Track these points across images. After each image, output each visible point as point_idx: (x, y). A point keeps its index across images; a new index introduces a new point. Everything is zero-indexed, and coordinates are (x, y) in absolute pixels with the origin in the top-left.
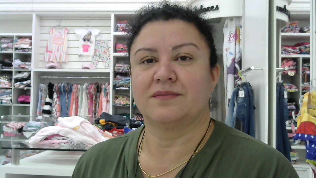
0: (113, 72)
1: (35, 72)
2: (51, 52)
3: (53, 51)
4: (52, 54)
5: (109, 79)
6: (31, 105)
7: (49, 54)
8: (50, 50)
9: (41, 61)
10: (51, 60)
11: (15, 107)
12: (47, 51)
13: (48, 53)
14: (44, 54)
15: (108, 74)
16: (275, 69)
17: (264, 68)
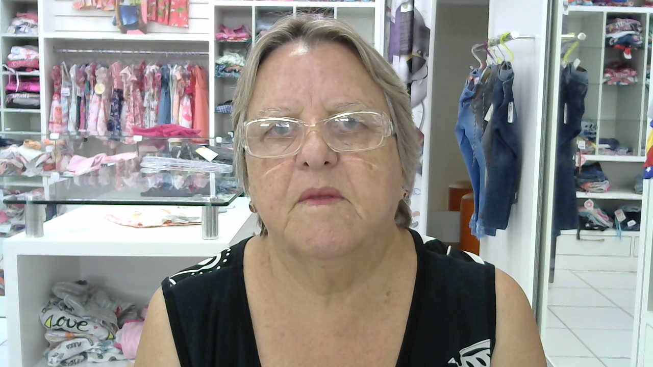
0: (215, 42)
6: (43, 111)
11: (7, 114)
16: (559, 36)
17: (537, 36)
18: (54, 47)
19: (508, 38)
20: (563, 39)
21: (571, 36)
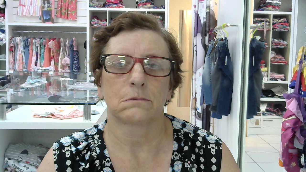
0: (89, 27)
1: (10, 27)
2: (24, 6)
3: (26, 4)
4: (25, 7)
5: (86, 34)
6: (7, 60)
7: (22, 8)
8: (24, 4)
9: (14, 15)
10: (24, 14)
12: (20, 5)
13: (22, 6)
14: (18, 8)
15: (84, 29)
20: (251, 26)
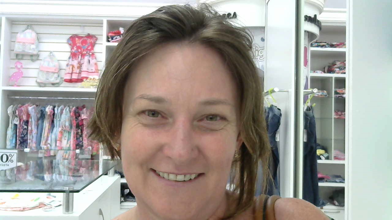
1: (4, 91)
17: (289, 90)
18: (8, 95)
19: (273, 91)
20: (304, 92)
21: (310, 90)
